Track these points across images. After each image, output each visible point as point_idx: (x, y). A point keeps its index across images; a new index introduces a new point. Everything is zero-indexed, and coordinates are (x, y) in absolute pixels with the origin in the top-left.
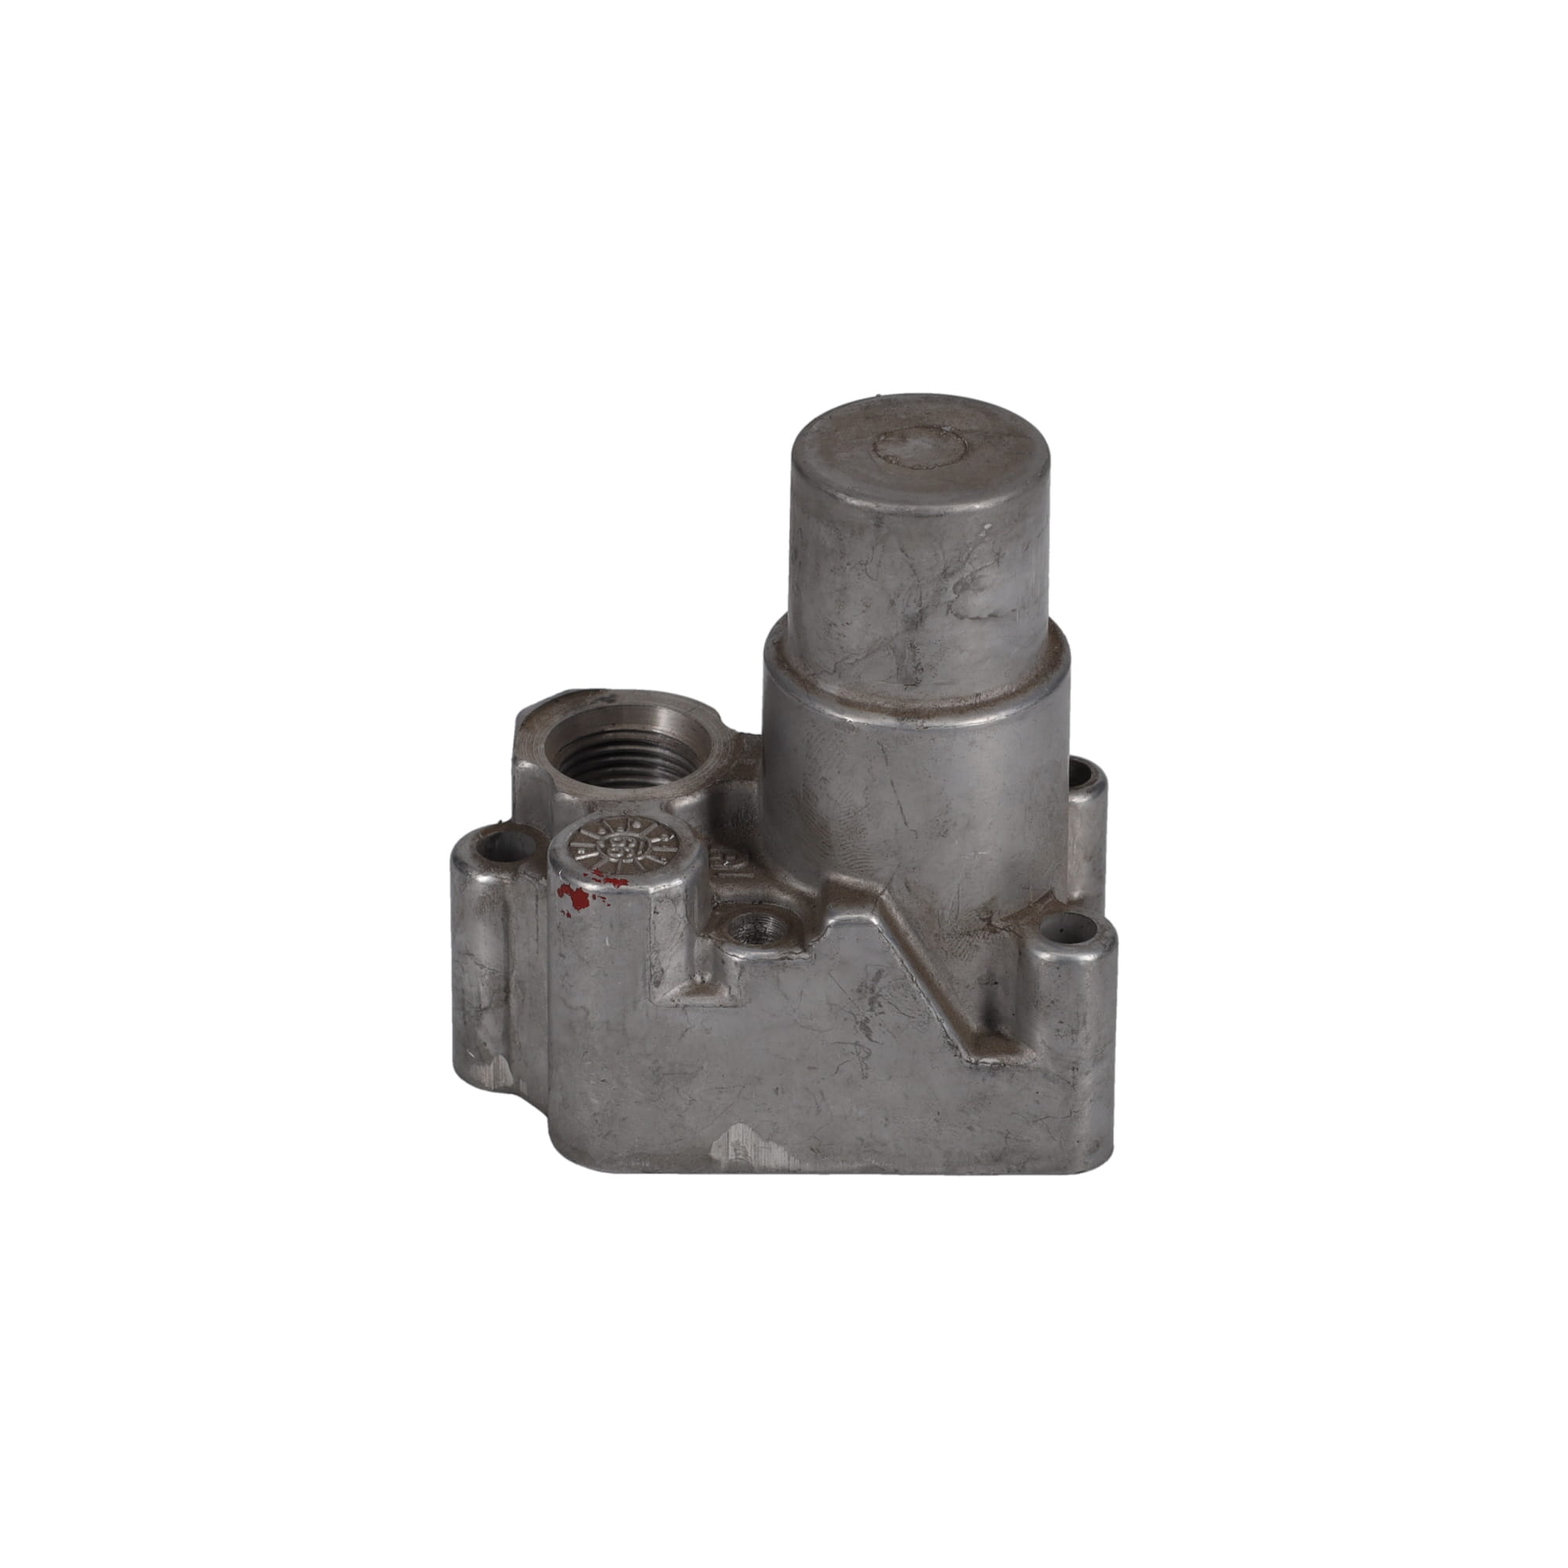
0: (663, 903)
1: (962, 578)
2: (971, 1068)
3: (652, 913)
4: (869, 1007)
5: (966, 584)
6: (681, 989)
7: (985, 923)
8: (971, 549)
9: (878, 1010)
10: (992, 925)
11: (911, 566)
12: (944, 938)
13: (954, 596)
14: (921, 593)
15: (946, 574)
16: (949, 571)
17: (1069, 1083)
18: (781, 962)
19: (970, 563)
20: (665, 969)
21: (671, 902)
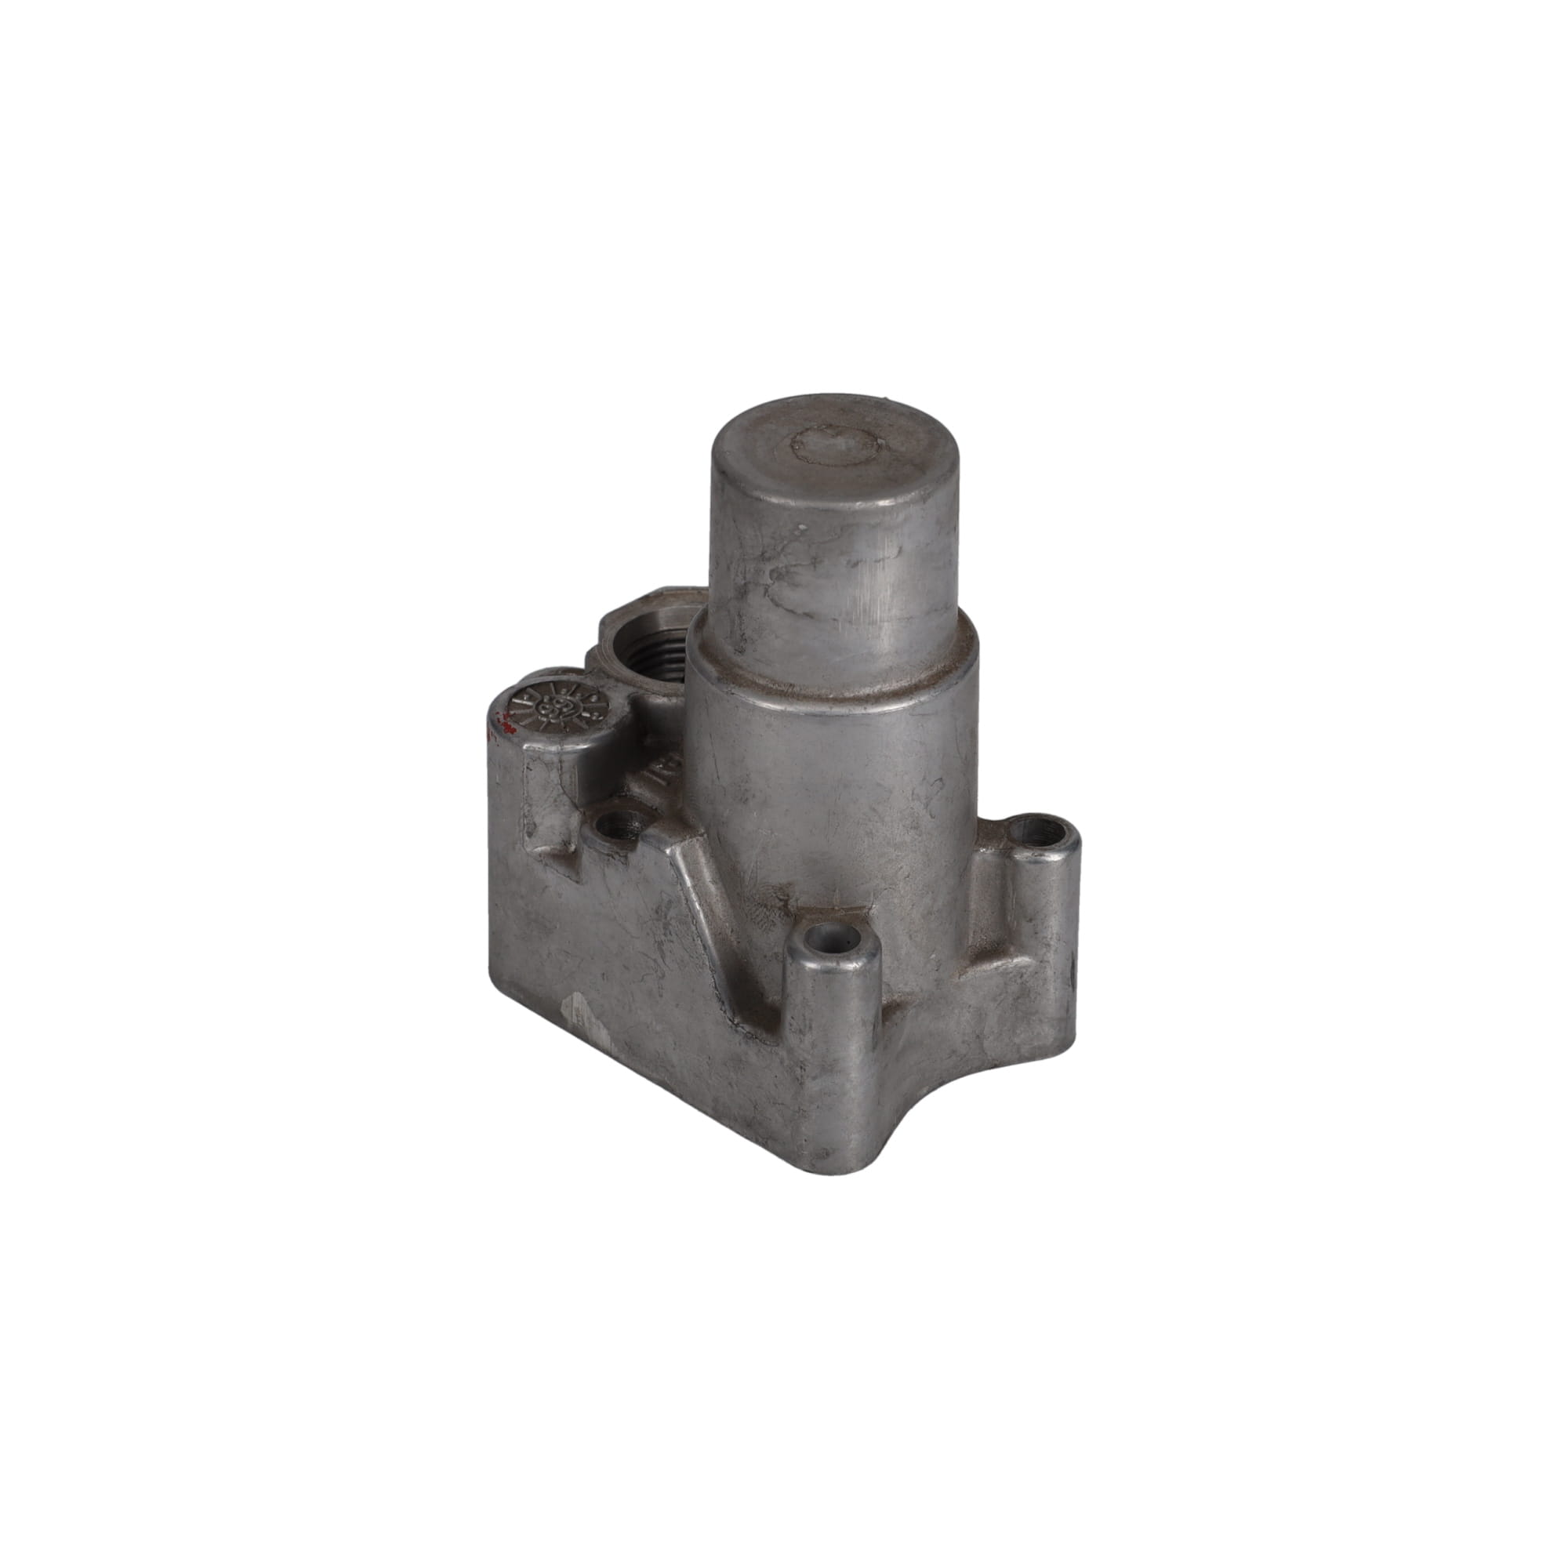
0: (535, 763)
1: (777, 568)
2: (731, 1027)
3: (525, 767)
4: (663, 931)
5: (780, 574)
6: (551, 849)
7: (782, 903)
8: (785, 542)
9: (669, 937)
10: (787, 908)
11: (739, 539)
12: (744, 900)
13: (770, 582)
14: (746, 567)
15: (763, 558)
16: (767, 555)
17: (798, 1080)
18: (606, 857)
19: (785, 556)
20: (537, 825)
21: (544, 766)
